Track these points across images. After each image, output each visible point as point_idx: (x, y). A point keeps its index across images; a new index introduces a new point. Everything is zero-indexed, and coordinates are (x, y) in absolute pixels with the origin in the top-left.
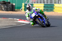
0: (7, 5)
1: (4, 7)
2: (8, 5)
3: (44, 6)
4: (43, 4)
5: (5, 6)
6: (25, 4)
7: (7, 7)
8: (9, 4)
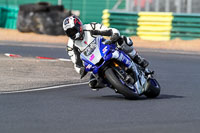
0: (52, 17)
1: (44, 22)
2: (57, 15)
3: (173, 22)
4: (171, 14)
5: (49, 19)
6: (112, 14)
7: (54, 21)
8: (59, 13)
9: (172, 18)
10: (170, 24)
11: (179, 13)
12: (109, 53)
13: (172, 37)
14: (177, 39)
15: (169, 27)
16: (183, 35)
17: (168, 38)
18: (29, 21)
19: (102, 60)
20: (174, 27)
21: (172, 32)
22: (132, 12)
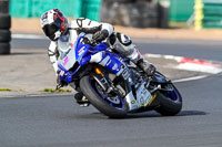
1: (130, 14)
12: (88, 55)
18: (112, 13)
19: (76, 64)
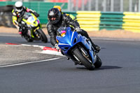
4: (99, 12)
9: (100, 15)
10: (99, 19)
11: (105, 12)
13: (100, 28)
14: (104, 30)
15: (98, 21)
16: (108, 27)
17: (98, 29)
20: (102, 21)
21: (100, 25)
22: (72, 11)
